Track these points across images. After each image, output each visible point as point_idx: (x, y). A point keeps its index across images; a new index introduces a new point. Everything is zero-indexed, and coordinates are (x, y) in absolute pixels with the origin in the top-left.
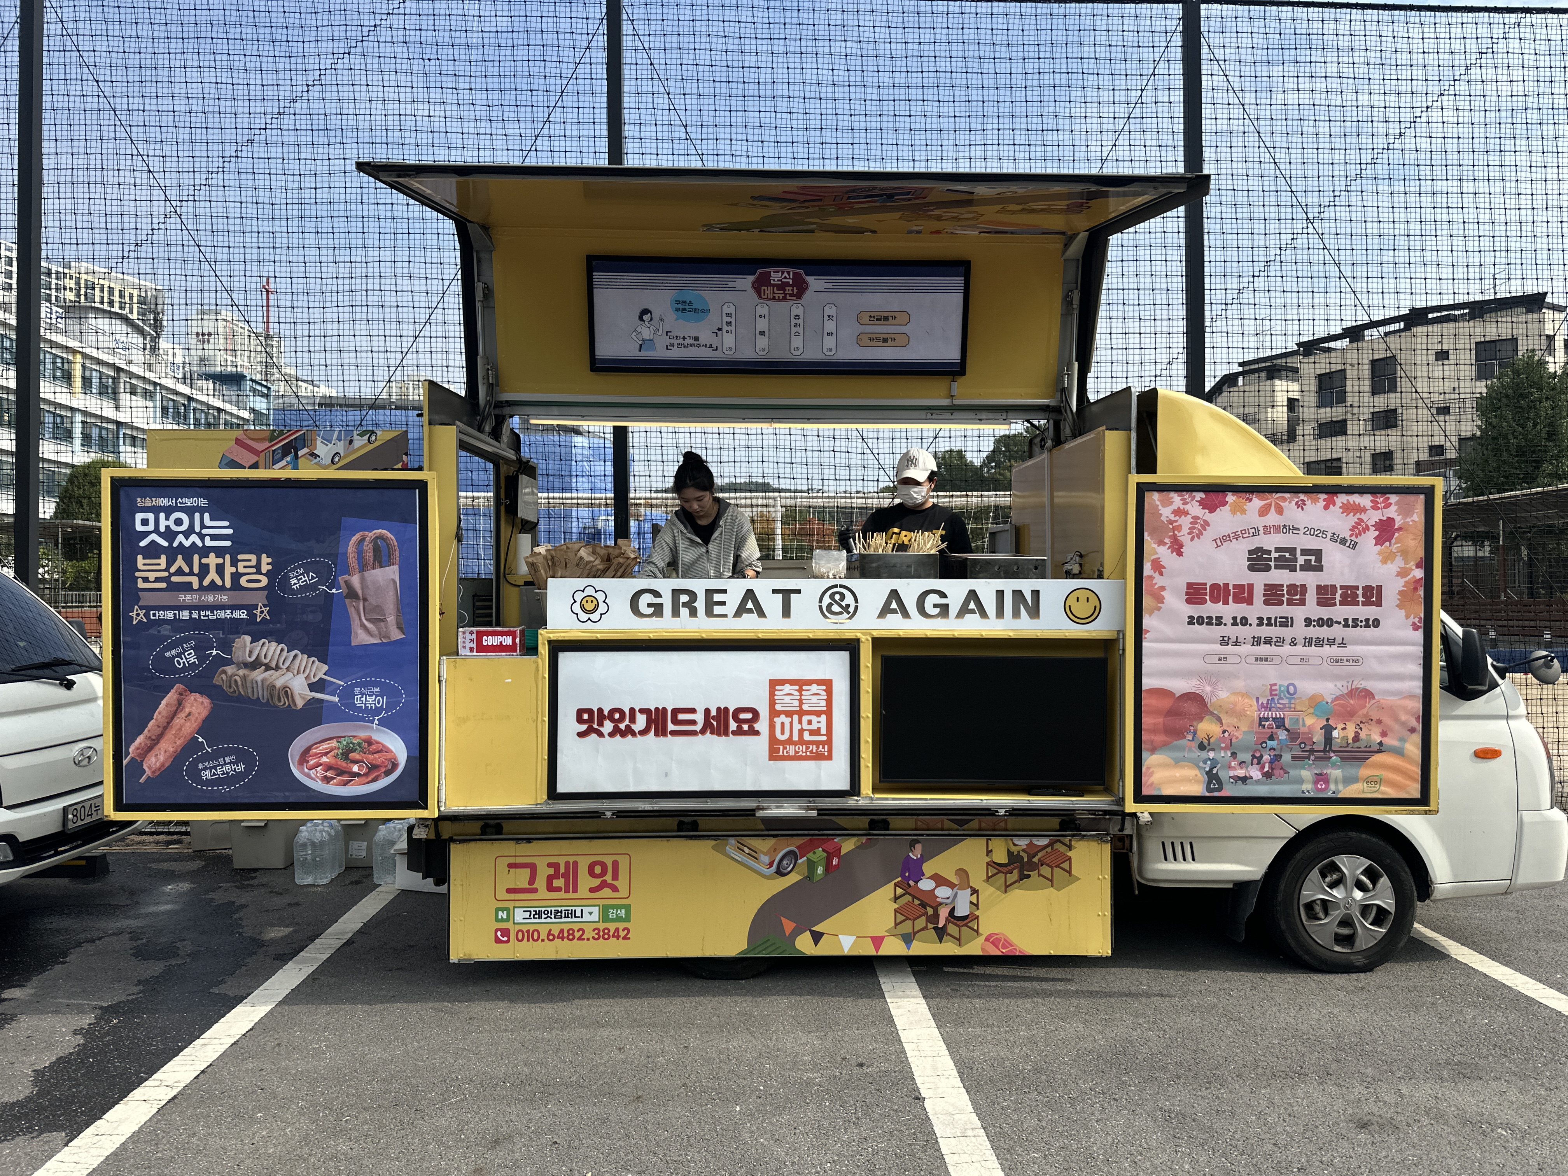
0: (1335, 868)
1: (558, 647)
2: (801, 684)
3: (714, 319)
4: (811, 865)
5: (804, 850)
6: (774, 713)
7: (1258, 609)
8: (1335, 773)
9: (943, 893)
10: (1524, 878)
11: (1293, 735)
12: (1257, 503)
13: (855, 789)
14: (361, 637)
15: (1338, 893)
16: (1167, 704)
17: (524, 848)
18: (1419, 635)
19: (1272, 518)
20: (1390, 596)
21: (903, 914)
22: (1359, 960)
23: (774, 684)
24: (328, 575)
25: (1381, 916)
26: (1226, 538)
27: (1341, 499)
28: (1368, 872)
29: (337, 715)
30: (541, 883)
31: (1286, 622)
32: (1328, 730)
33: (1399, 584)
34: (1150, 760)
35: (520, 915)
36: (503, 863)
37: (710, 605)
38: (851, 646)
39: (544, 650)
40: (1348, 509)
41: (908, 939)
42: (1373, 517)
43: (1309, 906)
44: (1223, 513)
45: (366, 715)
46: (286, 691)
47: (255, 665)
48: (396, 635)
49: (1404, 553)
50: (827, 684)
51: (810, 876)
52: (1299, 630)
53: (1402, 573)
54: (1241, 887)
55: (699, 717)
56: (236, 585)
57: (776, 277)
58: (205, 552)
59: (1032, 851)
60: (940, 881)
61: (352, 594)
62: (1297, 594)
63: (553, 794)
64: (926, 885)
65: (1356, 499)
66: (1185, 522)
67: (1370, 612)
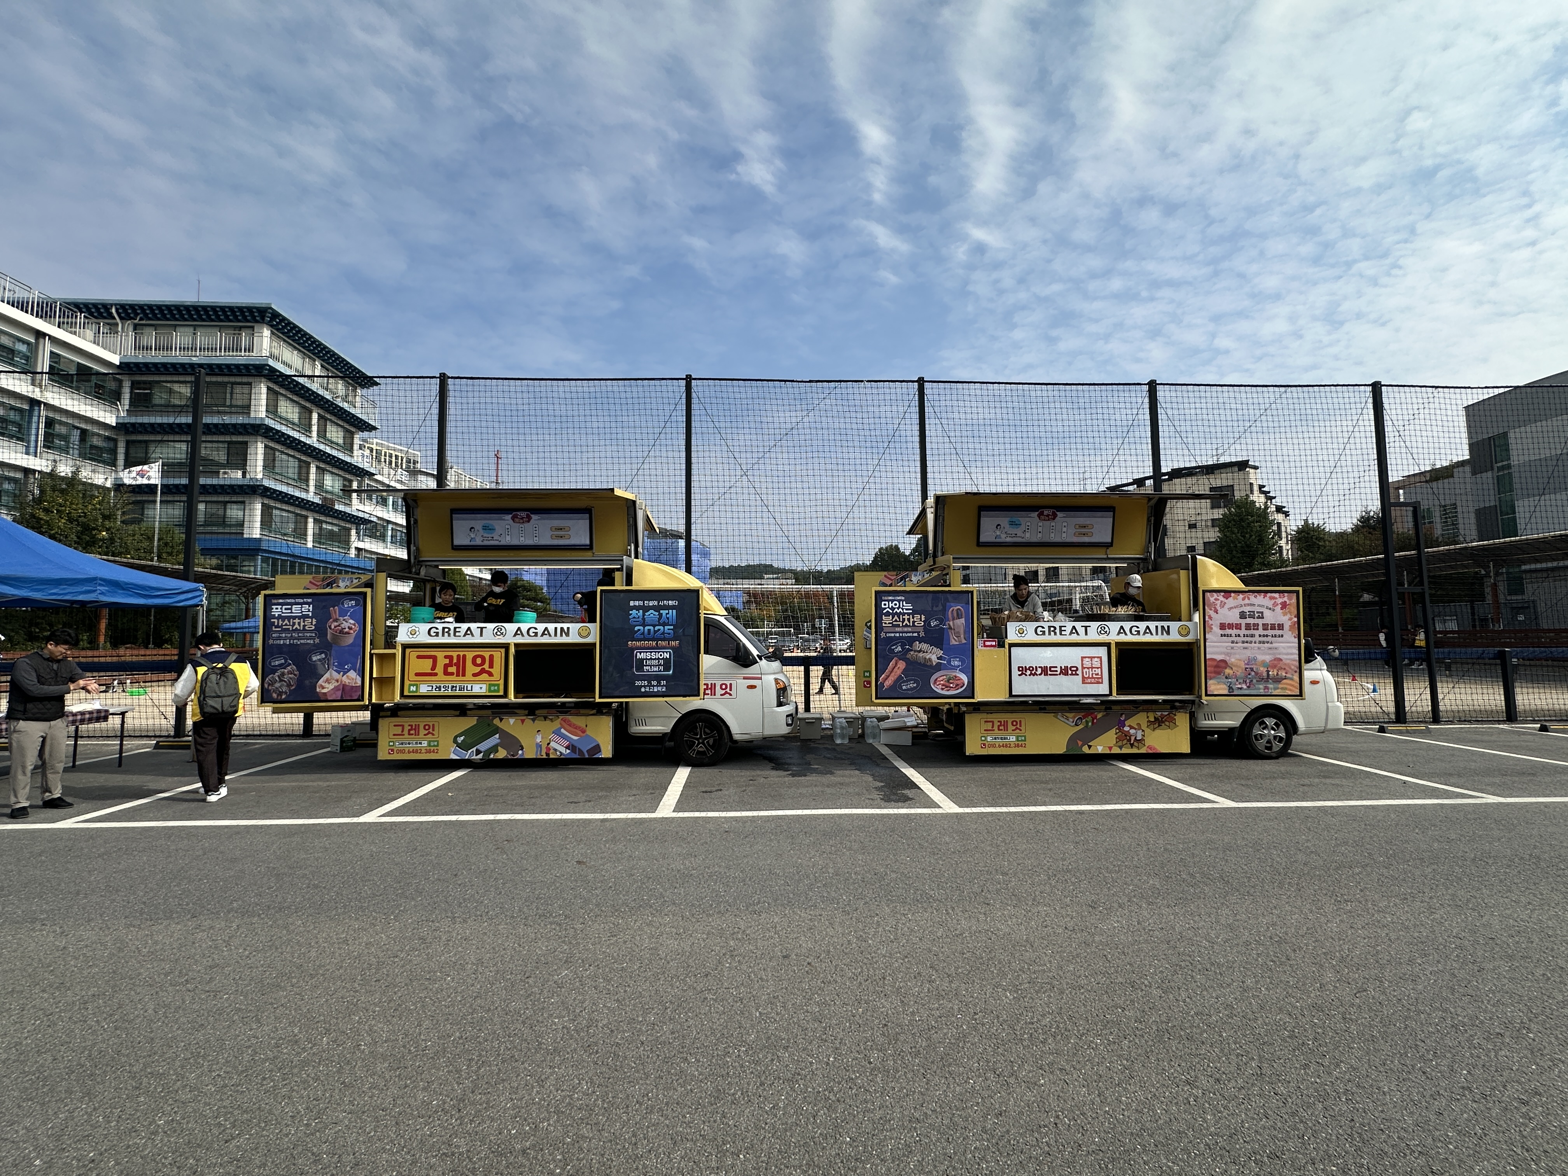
0: (1264, 723)
1: (1012, 645)
2: (1092, 658)
3: (1023, 527)
4: (1087, 722)
5: (1084, 717)
6: (1083, 668)
7: (1243, 631)
8: (1271, 686)
9: (1132, 731)
10: (1329, 726)
11: (1256, 673)
12: (1241, 596)
13: (1111, 694)
14: (953, 642)
15: (1266, 732)
16: (1215, 663)
17: (990, 716)
18: (1296, 640)
19: (1246, 601)
20: (1286, 627)
21: (1119, 739)
22: (1274, 755)
23: (1083, 658)
24: (942, 621)
25: (1281, 739)
26: (1231, 608)
27: (1269, 595)
28: (1276, 724)
29: (946, 667)
30: (996, 728)
31: (1252, 636)
32: (1268, 672)
33: (1289, 623)
34: (1210, 682)
35: (989, 739)
36: (983, 721)
37: (1061, 631)
38: (1108, 645)
39: (1007, 646)
40: (1271, 598)
41: (1121, 748)
42: (1280, 601)
43: (1256, 736)
44: (1230, 599)
45: (955, 668)
46: (930, 659)
47: (920, 651)
48: (964, 641)
49: (1290, 613)
50: (1100, 658)
51: (1087, 726)
52: (1257, 638)
53: (1290, 619)
54: (1232, 730)
55: (1059, 669)
56: (914, 625)
57: (1046, 513)
58: (904, 614)
59: (1162, 717)
60: (1131, 727)
61: (950, 628)
62: (1256, 627)
63: (1011, 695)
64: (1126, 729)
65: (1273, 595)
66: (1218, 603)
67: (1280, 632)
